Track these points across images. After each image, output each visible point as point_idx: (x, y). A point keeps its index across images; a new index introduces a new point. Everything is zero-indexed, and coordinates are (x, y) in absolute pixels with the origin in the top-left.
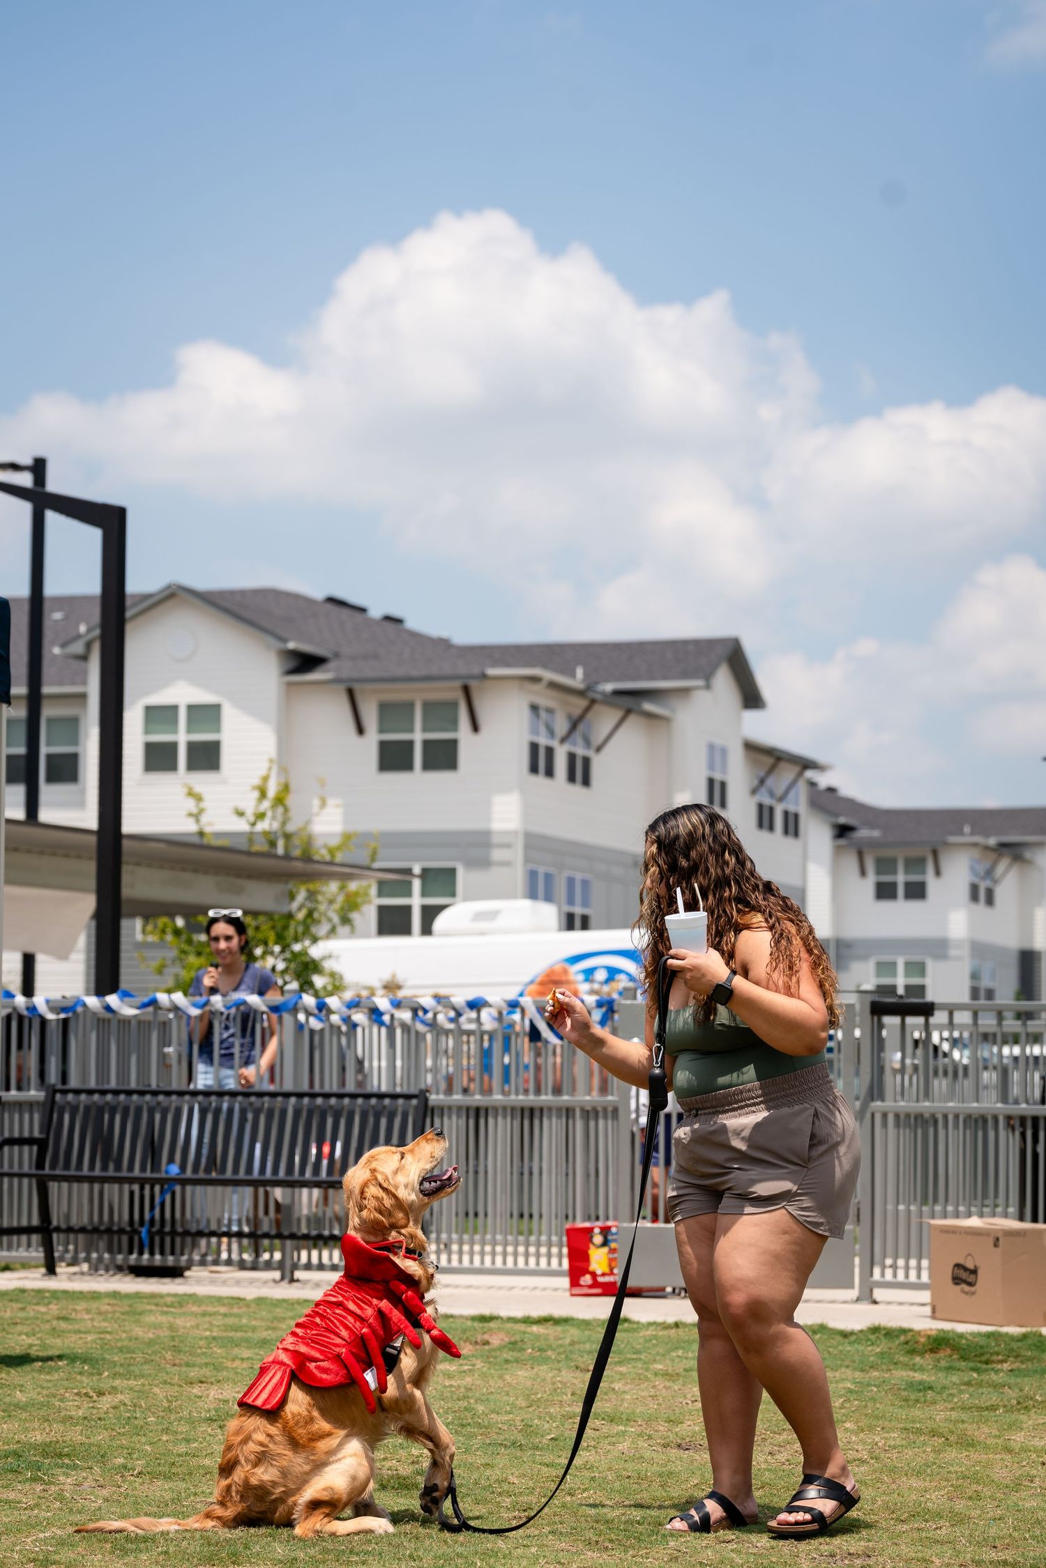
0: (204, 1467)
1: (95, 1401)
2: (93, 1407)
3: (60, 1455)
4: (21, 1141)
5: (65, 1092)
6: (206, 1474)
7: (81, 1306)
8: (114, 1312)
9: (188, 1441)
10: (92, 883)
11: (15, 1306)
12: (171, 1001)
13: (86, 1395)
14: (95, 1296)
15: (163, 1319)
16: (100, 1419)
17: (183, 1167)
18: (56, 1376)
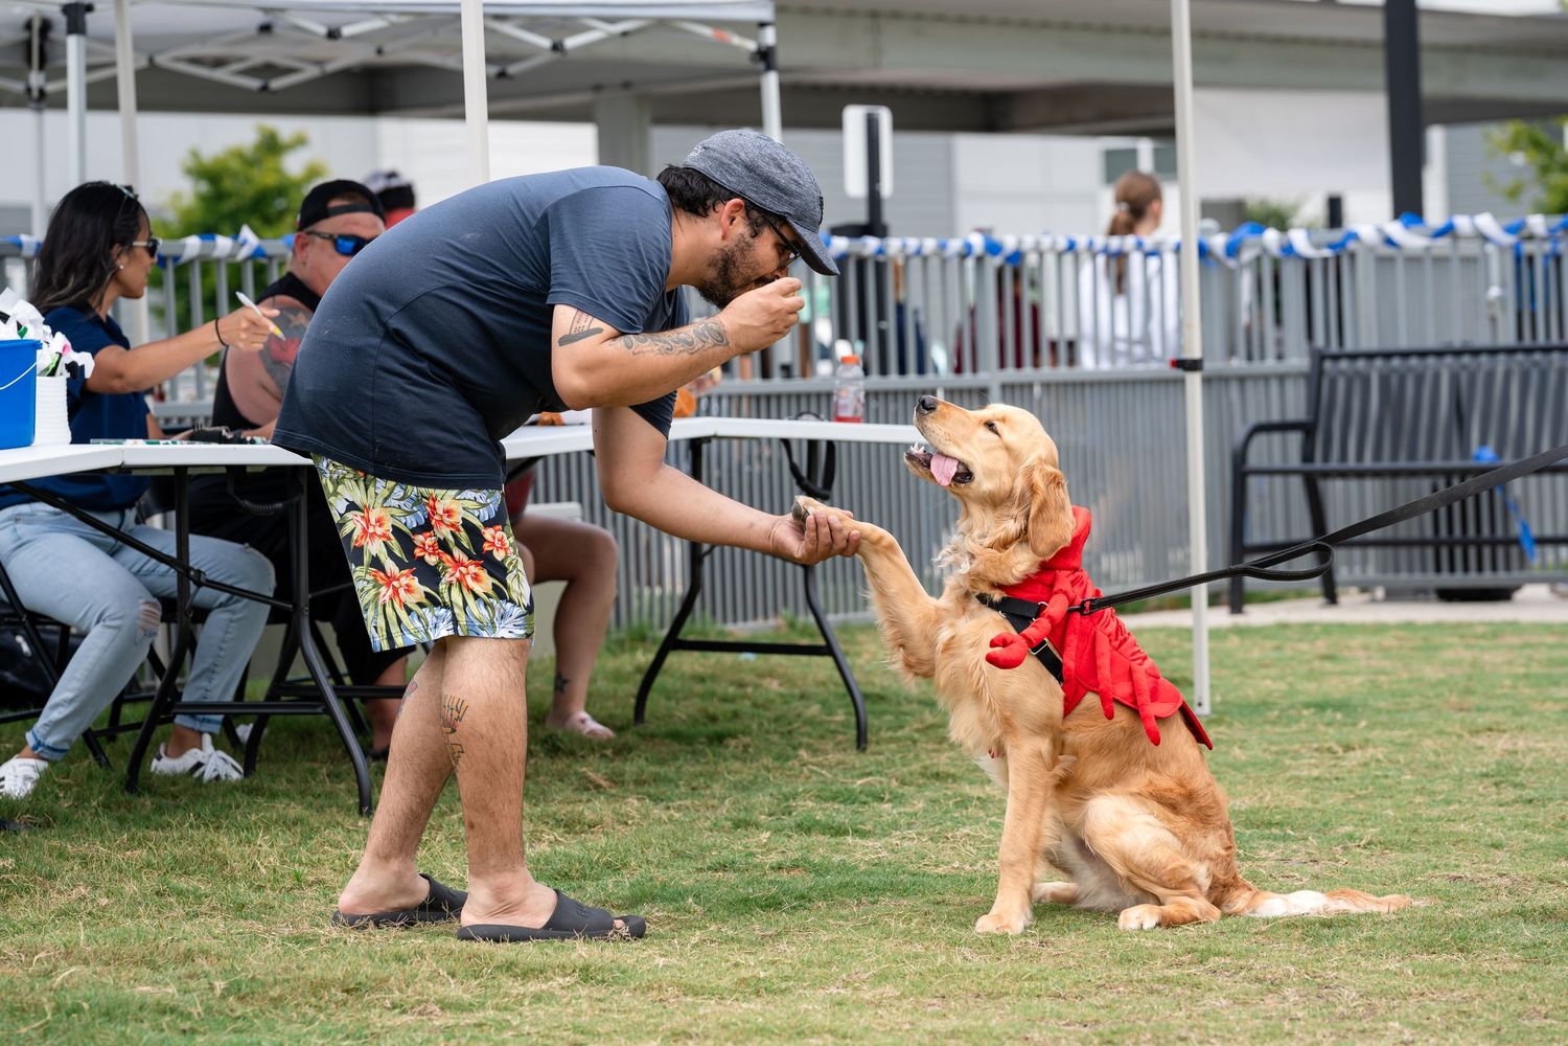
0: (1458, 833)
1: (1339, 758)
2: (1335, 766)
3: (1270, 825)
4: (1284, 427)
5: (1336, 358)
6: (1458, 842)
7: (1356, 641)
8: (1400, 648)
9: (1448, 803)
10: (1380, 78)
11: (1270, 644)
12: (1475, 228)
13: (1329, 750)
14: (1380, 628)
15: (1467, 655)
16: (1337, 779)
17: (1500, 452)
18: (1295, 728)
